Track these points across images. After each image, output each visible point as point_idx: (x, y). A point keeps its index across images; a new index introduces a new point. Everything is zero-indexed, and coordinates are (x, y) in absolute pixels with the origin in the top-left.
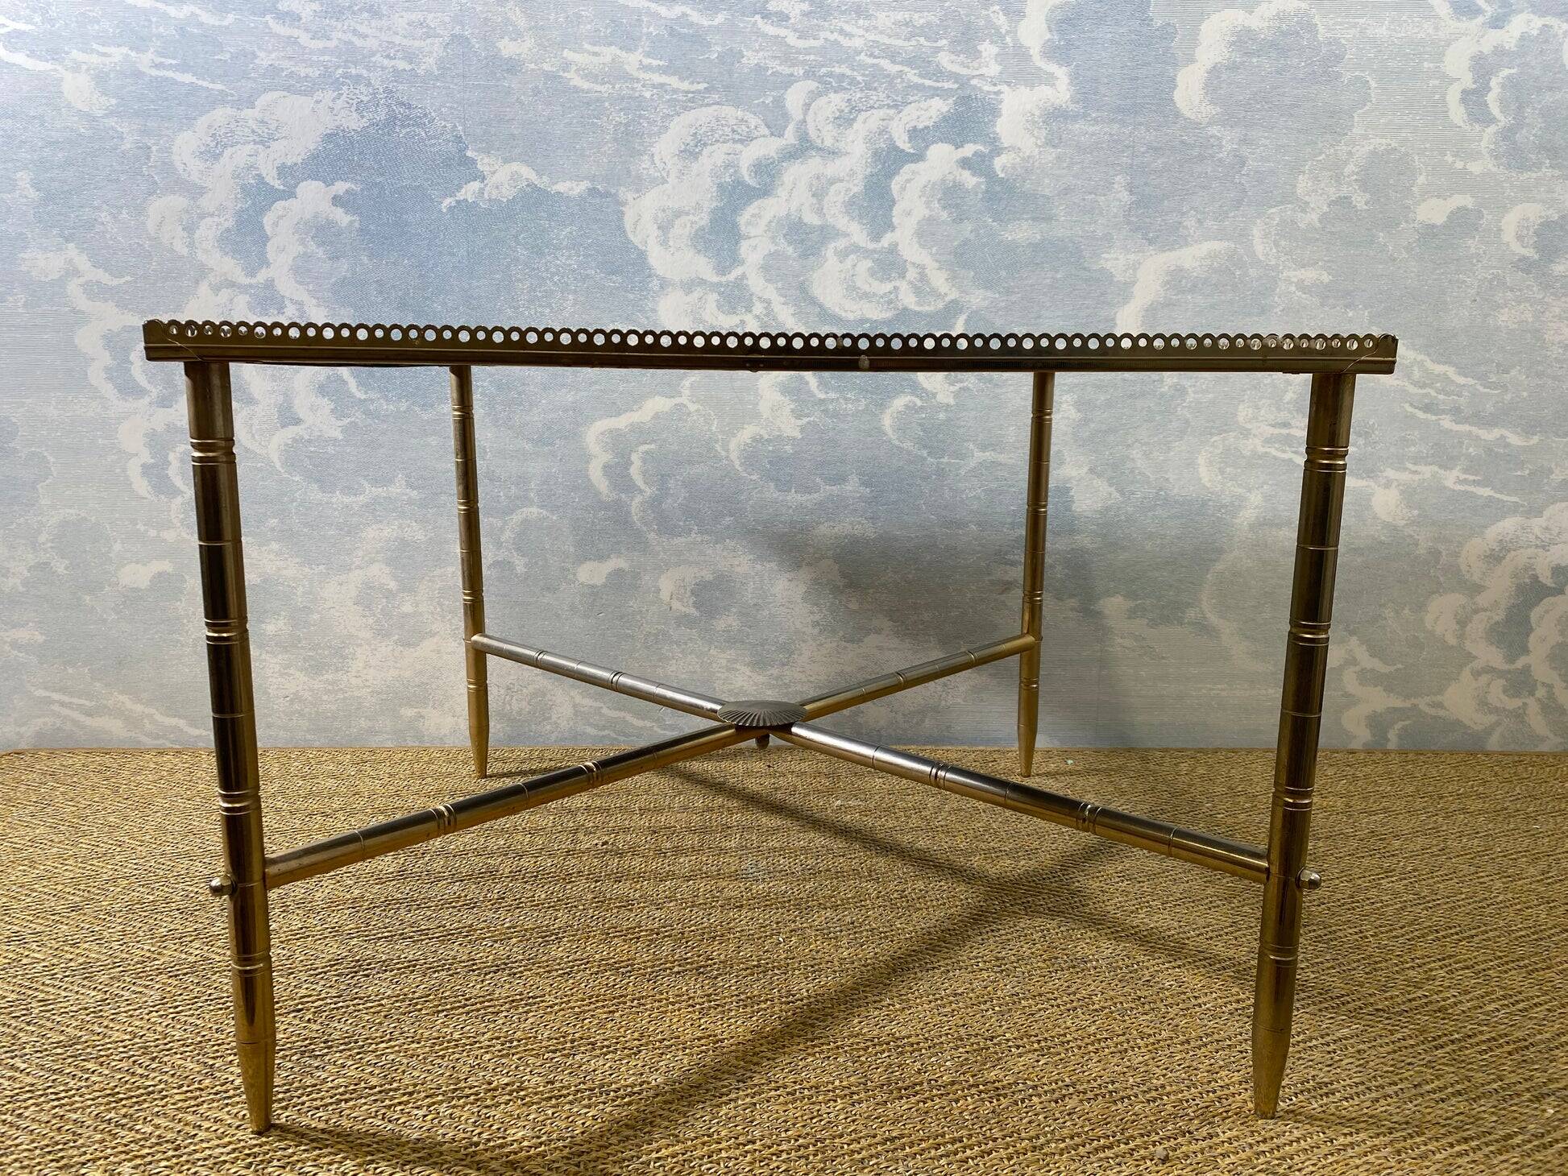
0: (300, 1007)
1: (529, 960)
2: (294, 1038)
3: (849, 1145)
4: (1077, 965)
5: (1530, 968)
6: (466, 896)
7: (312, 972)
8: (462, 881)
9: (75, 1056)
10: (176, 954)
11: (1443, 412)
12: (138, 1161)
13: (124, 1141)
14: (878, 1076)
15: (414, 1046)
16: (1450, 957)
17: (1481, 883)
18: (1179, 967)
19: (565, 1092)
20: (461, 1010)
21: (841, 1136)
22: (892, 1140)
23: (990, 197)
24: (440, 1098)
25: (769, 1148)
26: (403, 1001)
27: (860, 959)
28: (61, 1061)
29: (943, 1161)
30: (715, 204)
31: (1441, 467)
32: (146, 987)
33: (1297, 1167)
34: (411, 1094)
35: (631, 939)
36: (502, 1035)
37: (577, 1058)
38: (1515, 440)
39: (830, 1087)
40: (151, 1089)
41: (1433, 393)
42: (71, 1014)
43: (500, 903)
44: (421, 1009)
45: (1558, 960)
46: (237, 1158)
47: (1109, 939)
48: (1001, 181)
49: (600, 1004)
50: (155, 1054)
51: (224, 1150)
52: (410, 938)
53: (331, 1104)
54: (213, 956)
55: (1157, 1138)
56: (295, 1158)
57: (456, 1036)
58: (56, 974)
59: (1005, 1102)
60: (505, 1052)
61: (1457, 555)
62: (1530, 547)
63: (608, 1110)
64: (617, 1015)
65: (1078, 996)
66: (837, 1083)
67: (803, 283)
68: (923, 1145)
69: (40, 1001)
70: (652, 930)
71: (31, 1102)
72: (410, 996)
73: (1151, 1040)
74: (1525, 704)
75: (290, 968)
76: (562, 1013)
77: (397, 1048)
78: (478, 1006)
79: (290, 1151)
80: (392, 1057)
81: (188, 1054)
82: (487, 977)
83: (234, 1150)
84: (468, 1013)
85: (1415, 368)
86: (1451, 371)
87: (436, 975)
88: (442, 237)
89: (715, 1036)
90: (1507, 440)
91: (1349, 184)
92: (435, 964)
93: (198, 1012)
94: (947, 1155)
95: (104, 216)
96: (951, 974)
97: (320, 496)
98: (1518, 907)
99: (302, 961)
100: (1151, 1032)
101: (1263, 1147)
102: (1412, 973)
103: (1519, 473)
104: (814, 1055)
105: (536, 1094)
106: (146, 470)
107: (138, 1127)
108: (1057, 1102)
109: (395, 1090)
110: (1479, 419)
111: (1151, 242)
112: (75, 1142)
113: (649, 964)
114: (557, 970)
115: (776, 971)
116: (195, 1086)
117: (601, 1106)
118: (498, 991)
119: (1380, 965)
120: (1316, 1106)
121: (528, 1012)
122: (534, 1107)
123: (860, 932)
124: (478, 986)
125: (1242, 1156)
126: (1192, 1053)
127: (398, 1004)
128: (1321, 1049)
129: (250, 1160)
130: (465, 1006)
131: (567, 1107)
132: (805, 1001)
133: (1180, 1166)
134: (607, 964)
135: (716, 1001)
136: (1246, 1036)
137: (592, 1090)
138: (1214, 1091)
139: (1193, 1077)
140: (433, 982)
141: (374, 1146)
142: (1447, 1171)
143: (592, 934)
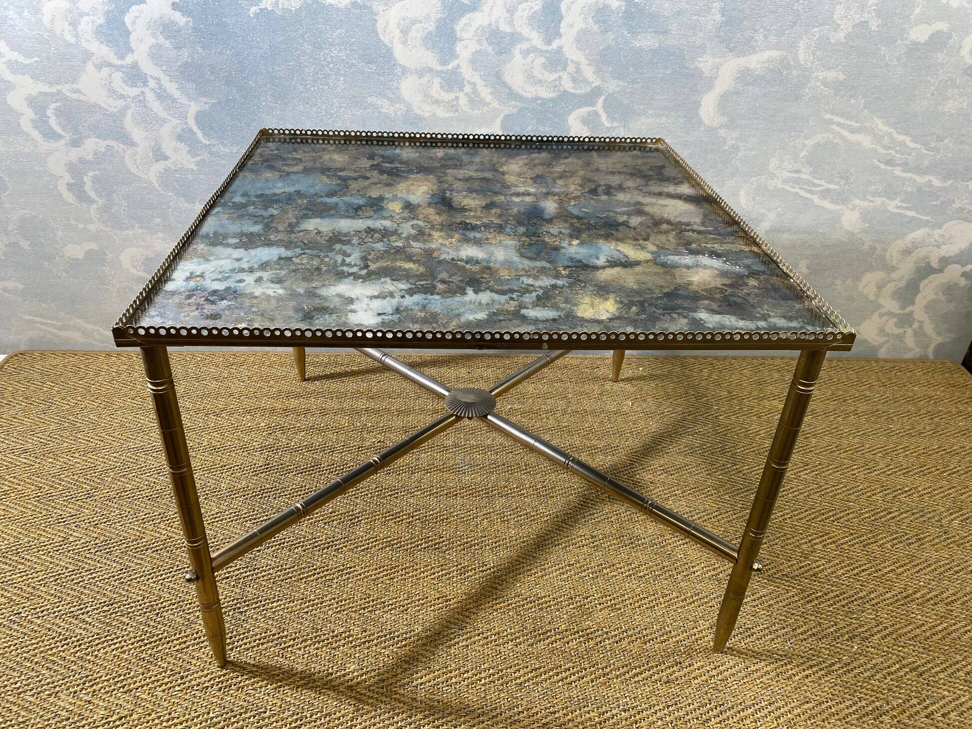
0: (227, 575)
1: (345, 538)
2: (228, 599)
3: (514, 673)
4: (634, 542)
5: (866, 542)
6: (305, 486)
8: (302, 473)
9: (116, 613)
10: (153, 533)
11: (898, 165)
12: (164, 687)
13: (154, 673)
14: (529, 626)
15: (291, 604)
16: (827, 534)
17: (853, 475)
18: (687, 543)
19: (372, 638)
20: (312, 578)
21: (511, 667)
22: (536, 669)
23: (628, 16)
24: (309, 642)
25: (476, 675)
26: (281, 571)
27: (520, 537)
28: (109, 616)
29: (560, 684)
30: (439, 16)
31: (888, 199)
32: (142, 559)
33: (729, 685)
34: (294, 639)
35: (399, 522)
36: (336, 596)
37: (377, 612)
38: (937, 183)
39: (505, 633)
40: (160, 636)
41: (893, 153)
42: (107, 581)
44: (291, 577)
45: (881, 536)
46: (213, 684)
48: (637, 4)
49: (385, 573)
50: (157, 611)
51: (206, 679)
53: (254, 647)
55: (664, 668)
56: (242, 684)
57: (312, 597)
58: (90, 550)
59: (591, 643)
60: (339, 609)
61: (885, 250)
62: (929, 246)
63: (395, 650)
64: (395, 580)
65: (633, 566)
66: (509, 630)
67: (498, 72)
68: (551, 673)
69: (87, 571)
70: (409, 514)
71: (100, 646)
72: (284, 567)
73: (667, 598)
74: (905, 332)
76: (366, 579)
77: (282, 606)
78: (321, 574)
79: (239, 679)
80: (281, 613)
81: (175, 611)
82: (324, 551)
83: (211, 679)
84: (317, 580)
85: (886, 137)
86: (907, 139)
87: (296, 551)
88: (252, 35)
89: (446, 596)
90: (932, 183)
91: (870, 13)
92: (295, 542)
93: (174, 579)
94: (562, 680)
95: (12, 14)
96: (568, 549)
97: (186, 205)
98: (868, 494)
99: (222, 540)
100: (667, 593)
101: (714, 673)
102: (804, 547)
103: (934, 203)
104: (497, 611)
105: (357, 639)
106: (70, 187)
107: (159, 663)
108: (617, 643)
109: (286, 636)
110: (919, 170)
111: (731, 50)
112: (129, 674)
113: (409, 541)
114: (361, 546)
115: (477, 547)
116: (183, 634)
117: (391, 648)
118: (330, 563)
119: (790, 541)
120: (743, 644)
121: (348, 579)
122: (358, 648)
123: (521, 516)
124: (320, 559)
125: (704, 678)
126: (687, 608)
127: (279, 573)
128: (751, 604)
129: (220, 686)
130: (314, 574)
131: (374, 648)
132: (492, 570)
133: (673, 685)
134: (387, 542)
135: (445, 570)
136: (715, 595)
137: (386, 636)
138: (695, 635)
139: (685, 625)
140: (295, 556)
141: (281, 676)
142: (799, 688)
143: (377, 517)
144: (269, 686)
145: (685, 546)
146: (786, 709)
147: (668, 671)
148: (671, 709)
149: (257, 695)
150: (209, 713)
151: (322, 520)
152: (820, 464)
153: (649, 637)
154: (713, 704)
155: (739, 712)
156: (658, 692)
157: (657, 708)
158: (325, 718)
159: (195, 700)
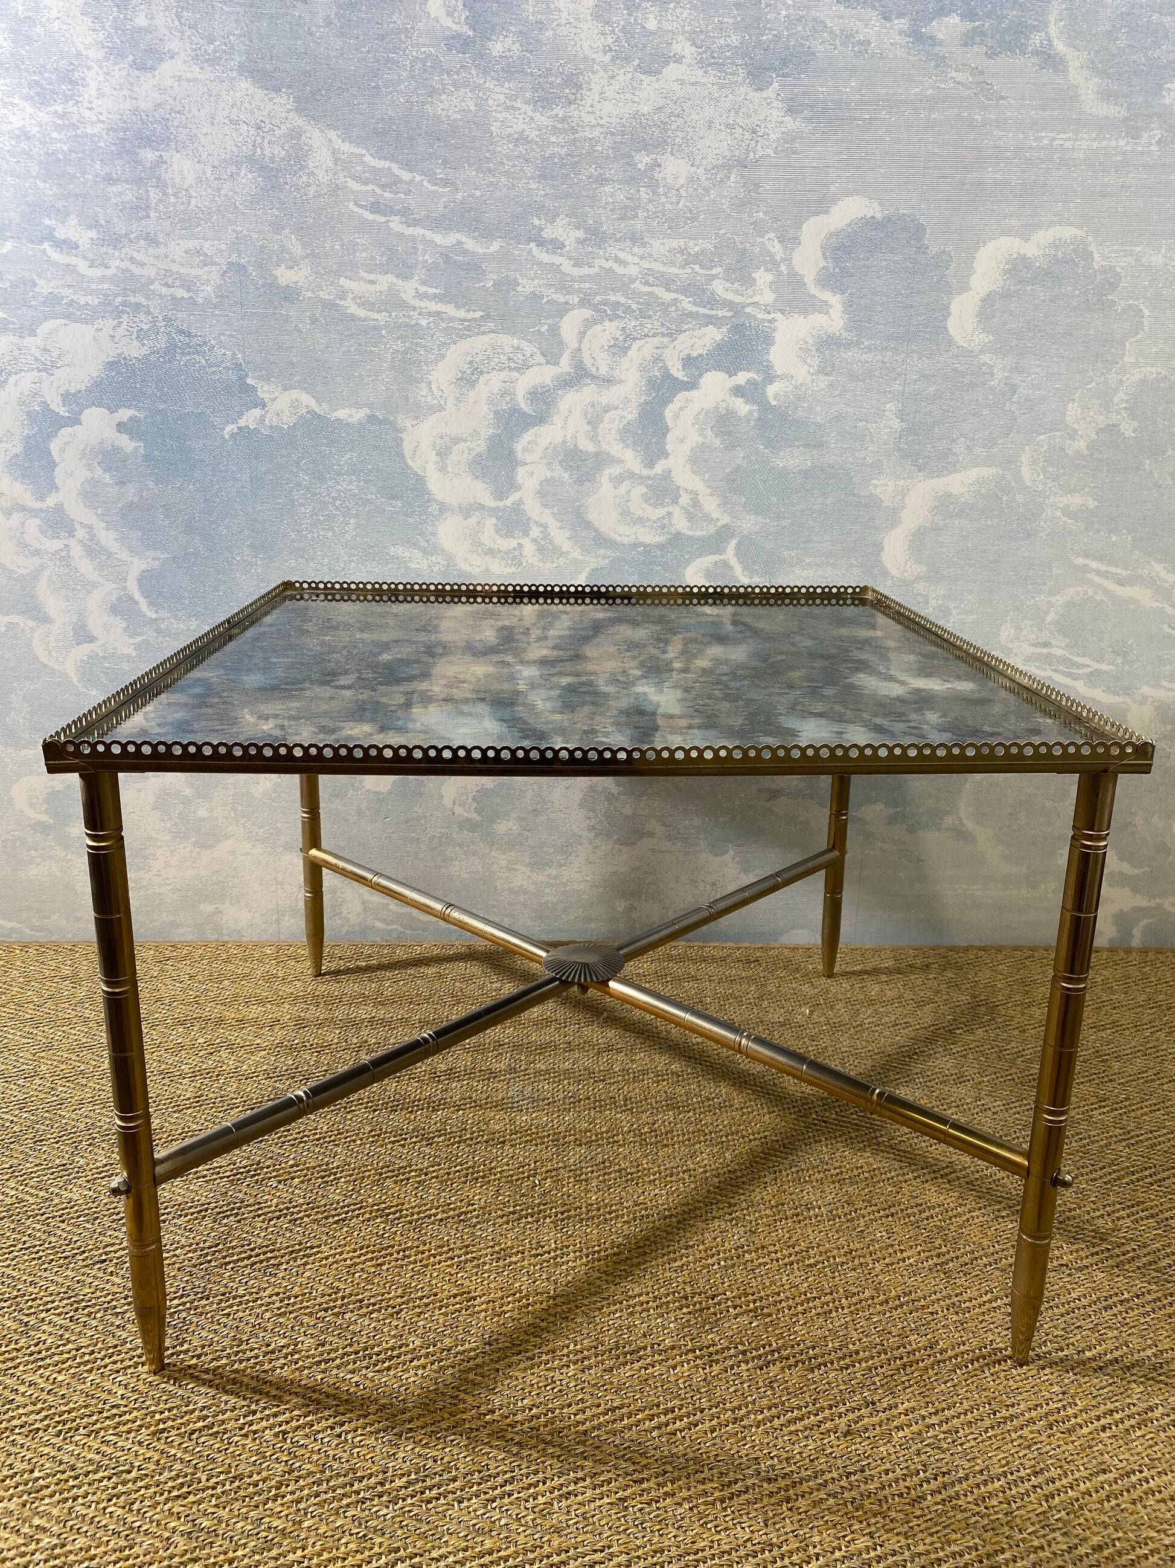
0: (104, 1257)
1: (308, 1204)
2: (98, 1294)
3: (575, 1415)
4: (801, 1213)
7: (114, 1217)
14: (609, 1340)
15: (204, 1302)
16: (1139, 1204)
18: (892, 1215)
19: (333, 1355)
20: (246, 1262)
21: (570, 1405)
22: (613, 1410)
25: (507, 1417)
26: (195, 1251)
27: (606, 1206)
29: (654, 1434)
33: (960, 1442)
35: (402, 1181)
36: (281, 1290)
37: (347, 1316)
39: (565, 1351)
43: (286, 1136)
44: (210, 1261)
46: (48, 1426)
47: (833, 1182)
51: (37, 1417)
52: (204, 1177)
53: (130, 1367)
54: (27, 1197)
55: (843, 1410)
56: (98, 1426)
57: (241, 1291)
59: (716, 1369)
60: (283, 1310)
63: (370, 1375)
64: (384, 1268)
65: (797, 1249)
66: (572, 1347)
68: (639, 1417)
70: (421, 1170)
72: (201, 1245)
73: (854, 1300)
75: (95, 1212)
76: (335, 1266)
77: (188, 1305)
78: (262, 1257)
79: (95, 1418)
80: (184, 1315)
81: (6, 1310)
82: (272, 1223)
83: (46, 1417)
84: (252, 1265)
87: (225, 1221)
89: (469, 1293)
92: (225, 1208)
93: (14, 1263)
94: (659, 1428)
100: (855, 1290)
101: (934, 1420)
102: (1100, 1222)
105: (308, 1357)
108: (761, 1369)
109: (186, 1352)
113: (416, 1210)
114: (333, 1216)
115: (529, 1219)
116: (13, 1346)
117: (364, 1372)
118: (279, 1241)
119: (1073, 1213)
120: (988, 1374)
121: (305, 1264)
122: (306, 1372)
123: (610, 1173)
124: (263, 1234)
125: (914, 1428)
126: (888, 1314)
127: (190, 1255)
128: (1002, 1310)
129: (60, 1428)
130: (250, 1257)
131: (335, 1372)
132: (552, 1254)
133: (859, 1440)
134: (378, 1210)
135: (472, 1252)
136: (939, 1295)
137: (357, 1353)
138: (901, 1358)
139: (885, 1343)
140: (222, 1229)
141: (167, 1413)
142: (1090, 1447)
143: (367, 1174)
144: (143, 1430)
145: (890, 1219)
146: (1064, 1481)
147: (851, 1416)
148: (853, 1478)
149: (120, 1444)
150: (32, 1471)
151: (275, 1177)
152: (1126, 1099)
153: (820, 1360)
154: (930, 1471)
155: (978, 1486)
156: (829, 1451)
157: (828, 1476)
158: (232, 1482)
159: (14, 1450)
